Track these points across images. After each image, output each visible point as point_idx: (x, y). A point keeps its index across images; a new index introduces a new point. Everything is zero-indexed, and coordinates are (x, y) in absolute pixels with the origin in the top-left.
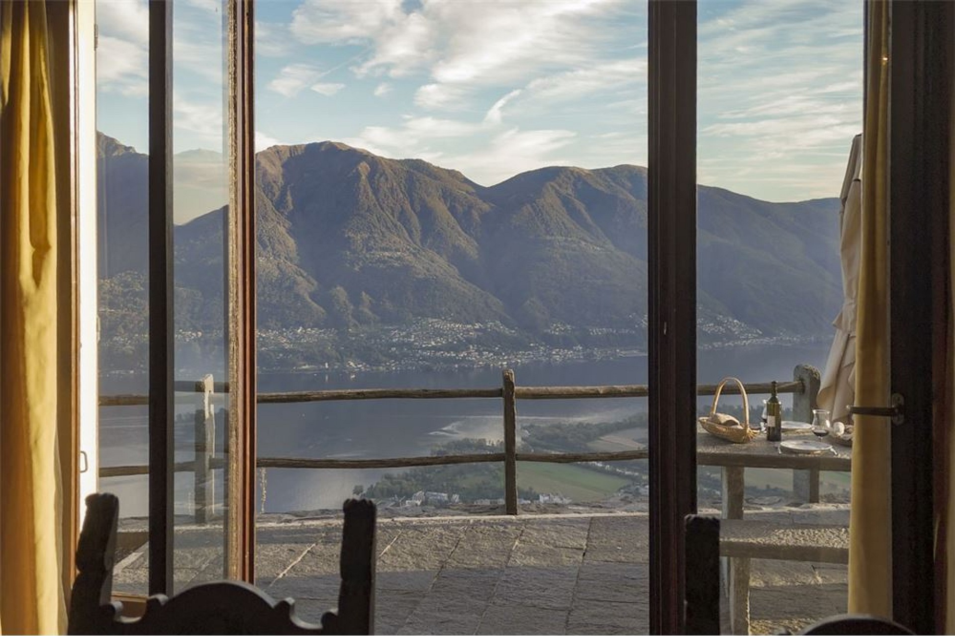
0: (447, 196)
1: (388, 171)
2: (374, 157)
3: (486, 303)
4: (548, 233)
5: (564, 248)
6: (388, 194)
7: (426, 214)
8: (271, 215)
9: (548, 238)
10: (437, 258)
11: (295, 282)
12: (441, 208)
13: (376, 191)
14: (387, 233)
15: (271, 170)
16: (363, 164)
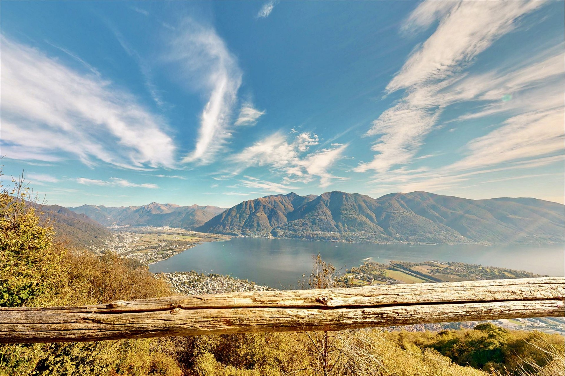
0: (365, 201)
1: (350, 196)
2: (346, 193)
3: (377, 228)
4: (394, 210)
5: (399, 214)
6: (350, 202)
7: (360, 207)
8: (325, 207)
9: (394, 211)
10: (363, 216)
11: (330, 222)
12: (363, 205)
13: (347, 201)
14: (350, 211)
15: (324, 198)
16: (344, 195)
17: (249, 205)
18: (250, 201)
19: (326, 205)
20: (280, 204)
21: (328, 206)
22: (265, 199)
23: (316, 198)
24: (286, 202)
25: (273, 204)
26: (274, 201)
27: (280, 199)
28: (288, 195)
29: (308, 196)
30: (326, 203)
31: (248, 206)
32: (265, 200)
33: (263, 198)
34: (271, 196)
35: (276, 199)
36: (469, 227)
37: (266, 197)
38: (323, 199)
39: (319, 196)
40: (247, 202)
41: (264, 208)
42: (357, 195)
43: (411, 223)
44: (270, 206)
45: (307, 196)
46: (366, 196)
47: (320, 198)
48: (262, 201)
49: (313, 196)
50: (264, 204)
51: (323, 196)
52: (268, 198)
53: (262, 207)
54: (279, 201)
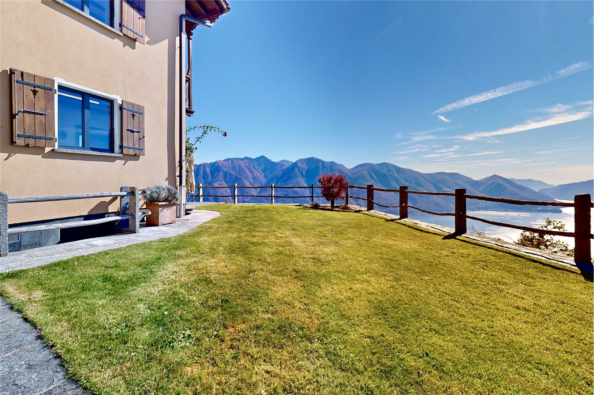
0: (340, 171)
1: (326, 165)
2: (323, 161)
4: (364, 182)
8: (300, 177)
15: (300, 165)
16: (320, 163)
17: (202, 170)
18: (205, 164)
19: (302, 175)
20: (247, 171)
21: (304, 175)
23: (291, 164)
25: (238, 170)
26: (239, 167)
28: (258, 159)
29: (283, 162)
30: (301, 171)
33: (224, 161)
34: (235, 159)
35: (242, 163)
36: (419, 199)
37: (228, 160)
38: (298, 166)
39: (294, 162)
41: (225, 176)
42: (333, 163)
43: (378, 196)
44: (234, 173)
45: (281, 161)
46: (341, 165)
47: (295, 165)
48: (221, 165)
49: (287, 162)
50: (226, 170)
51: (298, 163)
53: (221, 173)
54: (246, 166)
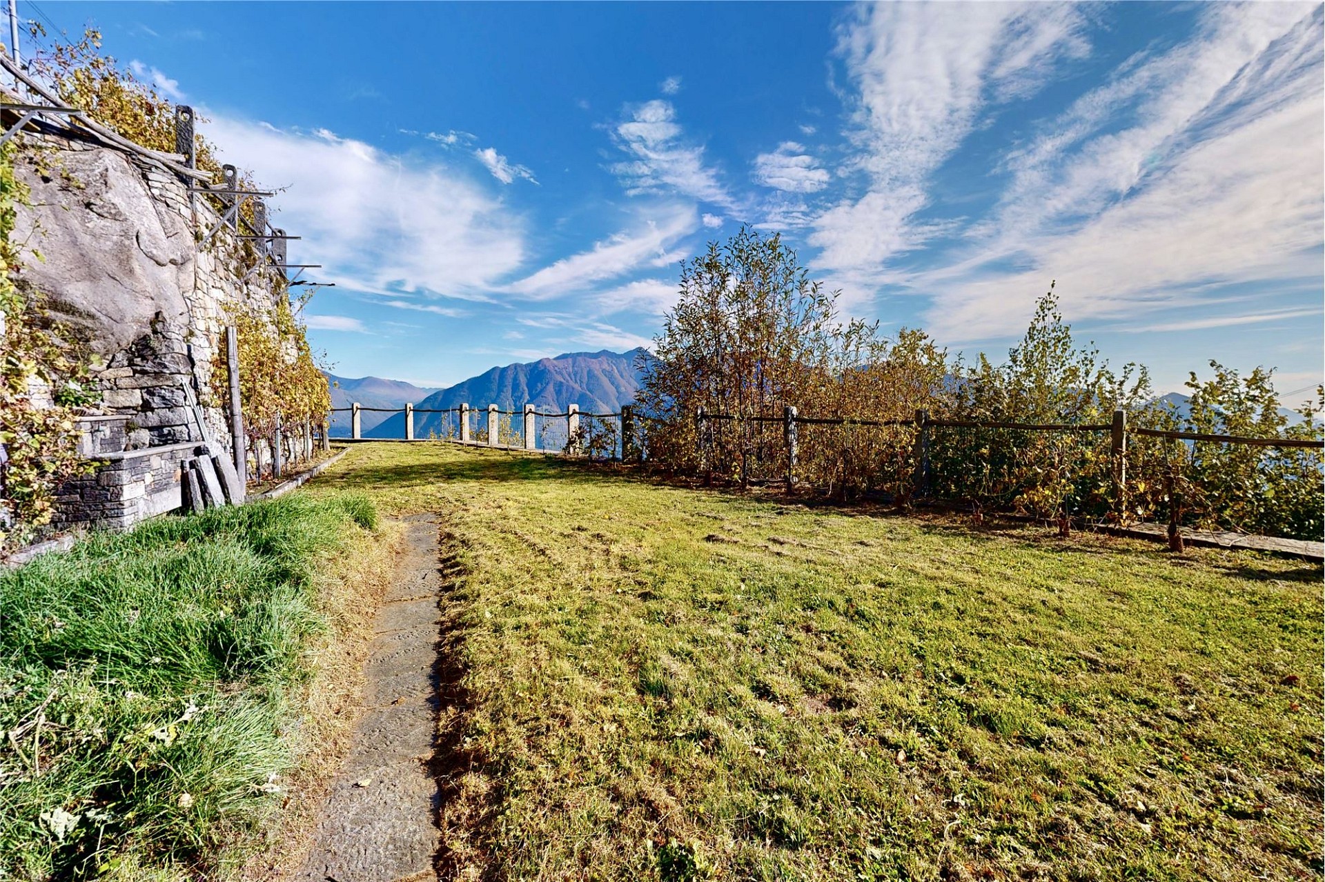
22: (560, 364)
24: (622, 376)
27: (605, 366)
31: (509, 381)
32: (561, 366)
40: (505, 369)
52: (570, 360)
